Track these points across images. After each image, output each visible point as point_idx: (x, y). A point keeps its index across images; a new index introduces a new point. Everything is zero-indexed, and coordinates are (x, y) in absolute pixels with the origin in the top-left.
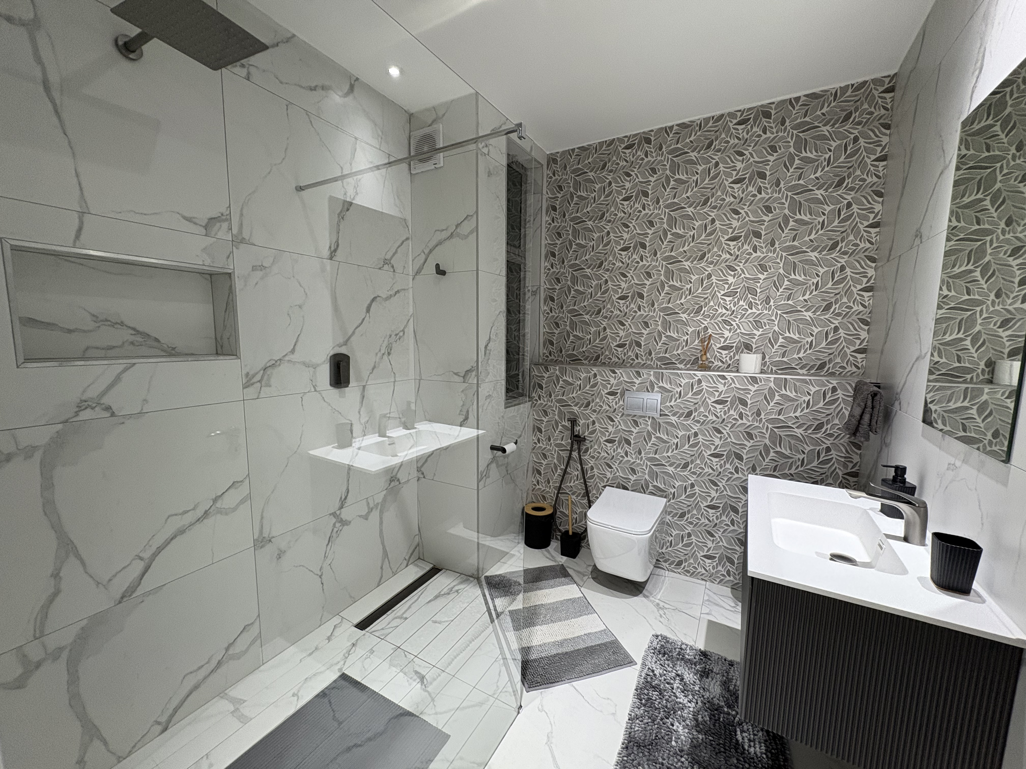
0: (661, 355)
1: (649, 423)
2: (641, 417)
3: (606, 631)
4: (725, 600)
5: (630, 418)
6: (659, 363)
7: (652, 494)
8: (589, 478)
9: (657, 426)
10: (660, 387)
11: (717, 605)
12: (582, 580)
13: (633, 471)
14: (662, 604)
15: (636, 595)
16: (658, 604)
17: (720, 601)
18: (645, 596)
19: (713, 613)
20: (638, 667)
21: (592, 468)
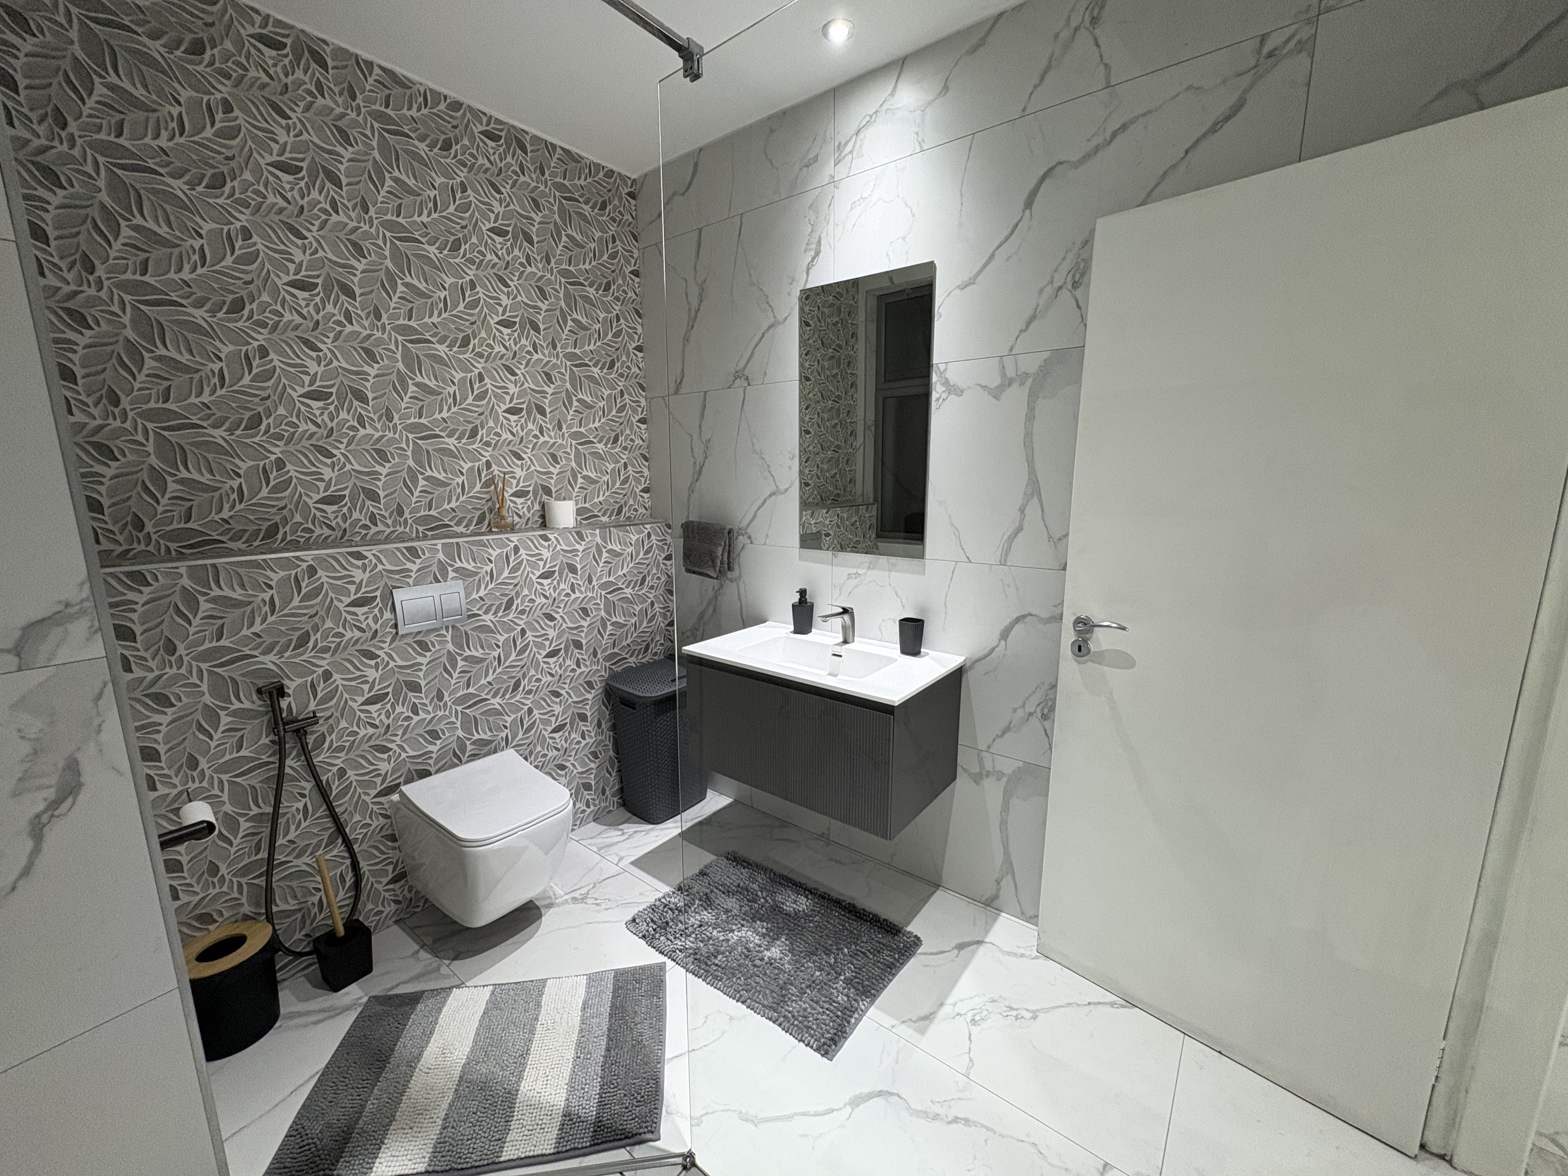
0: (422, 513)
1: (449, 638)
2: (430, 631)
3: (593, 980)
4: (608, 835)
5: (410, 640)
6: (421, 529)
7: (474, 757)
8: (339, 796)
9: (461, 639)
10: (456, 570)
11: (611, 845)
12: (447, 977)
13: (434, 735)
14: (576, 894)
15: (540, 916)
16: (574, 899)
17: (606, 840)
18: (550, 906)
19: (622, 854)
20: (670, 964)
21: (342, 772)
